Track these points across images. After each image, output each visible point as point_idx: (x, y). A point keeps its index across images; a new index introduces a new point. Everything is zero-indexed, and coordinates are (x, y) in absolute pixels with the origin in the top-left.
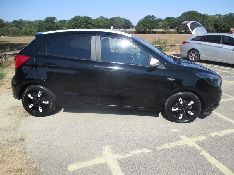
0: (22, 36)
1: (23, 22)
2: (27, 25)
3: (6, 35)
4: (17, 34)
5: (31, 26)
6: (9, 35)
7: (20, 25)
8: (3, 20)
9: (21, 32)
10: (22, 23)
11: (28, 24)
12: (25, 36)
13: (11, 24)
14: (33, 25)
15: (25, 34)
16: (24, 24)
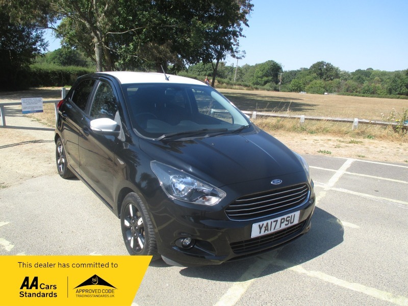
0: (358, 96)
1: (373, 73)
2: (377, 78)
3: (335, 91)
4: (352, 92)
5: (385, 80)
6: (338, 92)
7: (364, 78)
8: (340, 69)
9: (358, 90)
10: (371, 74)
11: (379, 76)
12: (363, 96)
13: (349, 76)
14: (388, 79)
15: (364, 93)
16: (374, 75)
